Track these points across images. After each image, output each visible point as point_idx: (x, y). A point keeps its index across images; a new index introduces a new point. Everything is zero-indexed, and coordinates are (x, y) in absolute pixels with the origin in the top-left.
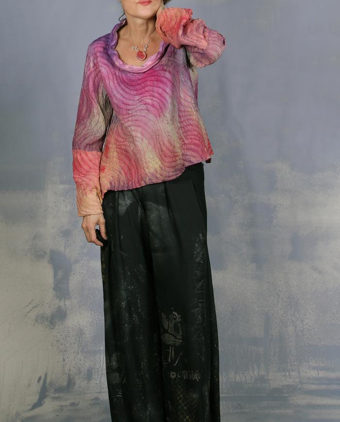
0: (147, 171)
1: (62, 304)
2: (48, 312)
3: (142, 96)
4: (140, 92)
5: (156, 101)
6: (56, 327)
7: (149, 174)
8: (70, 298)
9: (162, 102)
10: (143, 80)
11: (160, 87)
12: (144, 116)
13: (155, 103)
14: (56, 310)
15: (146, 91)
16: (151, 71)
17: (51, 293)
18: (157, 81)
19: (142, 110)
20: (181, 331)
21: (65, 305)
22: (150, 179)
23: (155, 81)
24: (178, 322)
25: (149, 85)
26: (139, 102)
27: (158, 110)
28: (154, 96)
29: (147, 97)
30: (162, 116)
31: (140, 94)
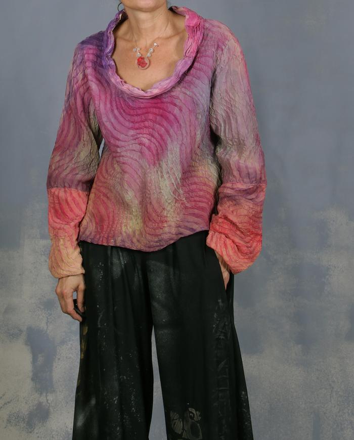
0: (124, 229)
1: (43, 399)
2: (24, 409)
3: (138, 131)
4: (137, 125)
5: (154, 143)
6: (35, 430)
7: (124, 234)
8: (54, 391)
9: (161, 145)
10: (144, 111)
11: (162, 126)
12: (136, 160)
13: (153, 146)
14: (35, 408)
15: (146, 127)
16: (155, 101)
17: (28, 385)
18: (162, 116)
19: (134, 150)
20: (201, 434)
21: (47, 400)
22: (123, 241)
23: (158, 115)
24: (197, 422)
25: (150, 120)
26: (133, 140)
27: (154, 155)
28: (153, 136)
29: (145, 136)
30: (157, 165)
31: (137, 129)
